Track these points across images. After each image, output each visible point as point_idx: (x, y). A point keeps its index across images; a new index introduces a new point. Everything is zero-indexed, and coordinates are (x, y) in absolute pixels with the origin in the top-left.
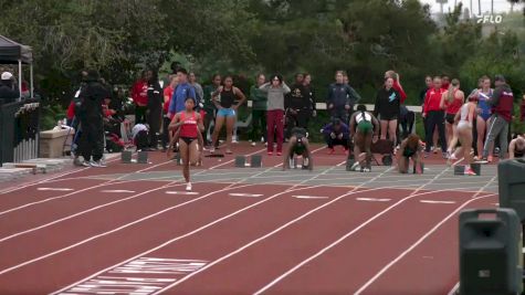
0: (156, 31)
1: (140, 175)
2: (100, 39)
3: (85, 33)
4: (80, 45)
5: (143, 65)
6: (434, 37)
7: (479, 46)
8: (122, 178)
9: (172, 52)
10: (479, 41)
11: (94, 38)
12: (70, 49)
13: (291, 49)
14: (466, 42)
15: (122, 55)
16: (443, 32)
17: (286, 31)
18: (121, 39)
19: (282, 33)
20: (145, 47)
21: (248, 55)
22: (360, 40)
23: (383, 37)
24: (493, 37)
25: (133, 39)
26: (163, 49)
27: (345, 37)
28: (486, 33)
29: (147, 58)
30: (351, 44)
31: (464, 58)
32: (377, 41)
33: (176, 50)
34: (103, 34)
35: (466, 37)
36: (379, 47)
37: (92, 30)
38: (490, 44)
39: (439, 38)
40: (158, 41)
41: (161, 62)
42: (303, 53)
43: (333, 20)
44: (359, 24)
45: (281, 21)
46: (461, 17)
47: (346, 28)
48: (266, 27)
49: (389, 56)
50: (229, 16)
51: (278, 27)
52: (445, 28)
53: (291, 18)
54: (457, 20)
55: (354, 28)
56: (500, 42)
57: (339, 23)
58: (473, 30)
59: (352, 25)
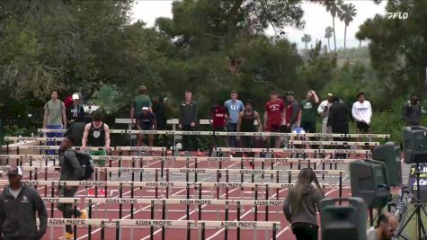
0: (88, 68)
2: (46, 74)
3: (34, 70)
4: (30, 79)
6: (301, 68)
7: (334, 74)
9: (101, 83)
10: (335, 70)
11: (41, 74)
12: (23, 83)
13: (192, 79)
14: (325, 71)
16: (307, 65)
17: (188, 65)
18: (62, 74)
19: (185, 67)
20: (80, 80)
21: (159, 84)
22: (243, 71)
23: (261, 69)
24: (346, 67)
25: (71, 74)
26: (93, 81)
27: (233, 69)
28: (341, 63)
30: (238, 75)
31: (324, 84)
32: (257, 72)
33: (104, 82)
34: (47, 70)
35: (325, 67)
36: (259, 77)
37: (39, 68)
38: (343, 73)
39: (304, 69)
40: (90, 75)
41: (93, 91)
42: (201, 82)
43: (223, 57)
44: (243, 60)
45: (183, 58)
46: (321, 52)
47: (233, 63)
48: (172, 63)
49: (266, 83)
50: (144, 55)
51: (181, 63)
52: (309, 61)
53: (191, 55)
54: (317, 54)
55: (239, 63)
56: (351, 70)
57: (227, 58)
58: (330, 62)
59: (237, 60)
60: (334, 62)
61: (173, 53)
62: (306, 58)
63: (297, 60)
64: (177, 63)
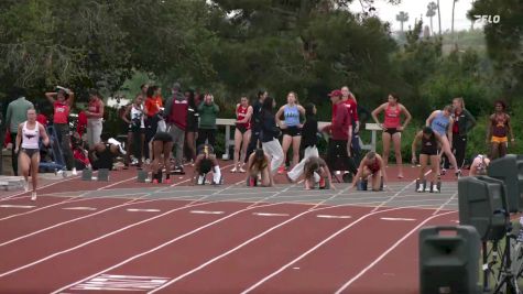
0: (118, 49)
1: (102, 192)
2: (62, 56)
3: (47, 51)
4: (42, 63)
5: (104, 83)
6: (394, 55)
7: (439, 64)
8: (84, 195)
9: (133, 69)
10: (439, 59)
11: (56, 57)
12: (32, 67)
13: (252, 67)
14: (426, 60)
15: (83, 73)
16: (403, 50)
17: (247, 49)
18: (83, 57)
19: (244, 50)
20: (106, 65)
21: (209, 72)
22: (320, 57)
23: (343, 55)
24: (454, 56)
25: (94, 57)
26: (124, 67)
27: (306, 55)
28: (447, 50)
29: (108, 75)
30: (312, 62)
31: (424, 76)
32: (337, 59)
33: (137, 69)
34: (64, 52)
35: (426, 55)
36: (339, 65)
37: (53, 48)
38: (450, 63)
39: (399, 56)
40: (119, 58)
41: (123, 80)
42: (264, 71)
43: (293, 38)
44: (320, 42)
45: (242, 39)
46: (422, 35)
47: (307, 46)
48: (227, 45)
49: (349, 73)
50: (190, 34)
51: (239, 45)
52: (405, 46)
53: (252, 36)
54: (417, 38)
55: (315, 46)
56: (460, 60)
57: (299, 40)
58: (433, 48)
59: (312, 43)
60: (438, 48)
61: (228, 32)
62: (402, 42)
63: (390, 44)
64: (234, 46)
